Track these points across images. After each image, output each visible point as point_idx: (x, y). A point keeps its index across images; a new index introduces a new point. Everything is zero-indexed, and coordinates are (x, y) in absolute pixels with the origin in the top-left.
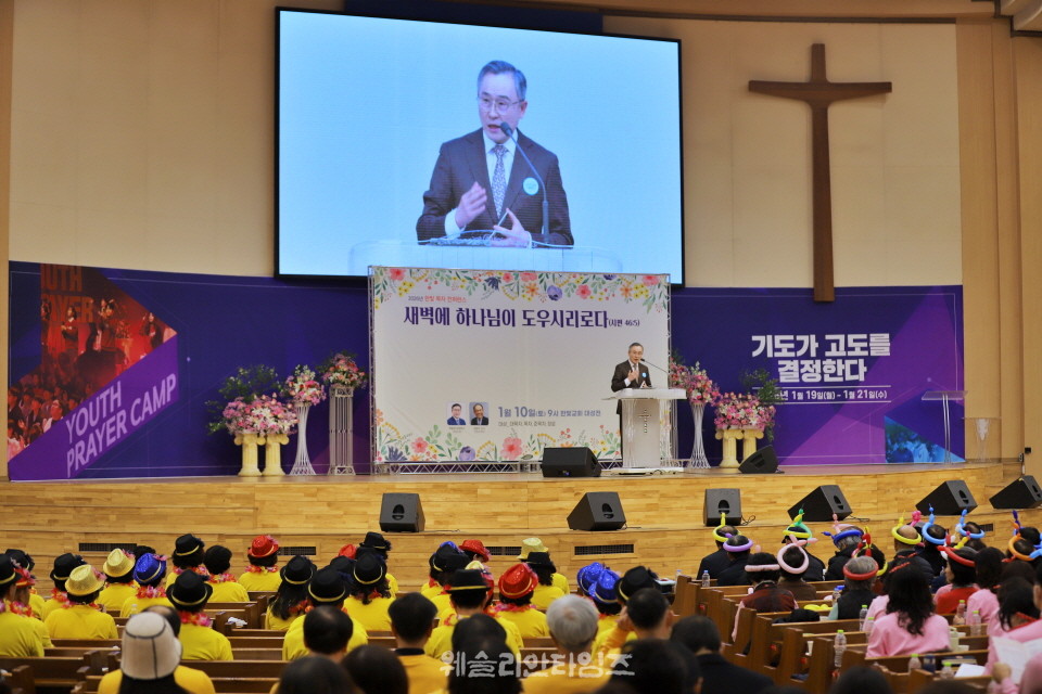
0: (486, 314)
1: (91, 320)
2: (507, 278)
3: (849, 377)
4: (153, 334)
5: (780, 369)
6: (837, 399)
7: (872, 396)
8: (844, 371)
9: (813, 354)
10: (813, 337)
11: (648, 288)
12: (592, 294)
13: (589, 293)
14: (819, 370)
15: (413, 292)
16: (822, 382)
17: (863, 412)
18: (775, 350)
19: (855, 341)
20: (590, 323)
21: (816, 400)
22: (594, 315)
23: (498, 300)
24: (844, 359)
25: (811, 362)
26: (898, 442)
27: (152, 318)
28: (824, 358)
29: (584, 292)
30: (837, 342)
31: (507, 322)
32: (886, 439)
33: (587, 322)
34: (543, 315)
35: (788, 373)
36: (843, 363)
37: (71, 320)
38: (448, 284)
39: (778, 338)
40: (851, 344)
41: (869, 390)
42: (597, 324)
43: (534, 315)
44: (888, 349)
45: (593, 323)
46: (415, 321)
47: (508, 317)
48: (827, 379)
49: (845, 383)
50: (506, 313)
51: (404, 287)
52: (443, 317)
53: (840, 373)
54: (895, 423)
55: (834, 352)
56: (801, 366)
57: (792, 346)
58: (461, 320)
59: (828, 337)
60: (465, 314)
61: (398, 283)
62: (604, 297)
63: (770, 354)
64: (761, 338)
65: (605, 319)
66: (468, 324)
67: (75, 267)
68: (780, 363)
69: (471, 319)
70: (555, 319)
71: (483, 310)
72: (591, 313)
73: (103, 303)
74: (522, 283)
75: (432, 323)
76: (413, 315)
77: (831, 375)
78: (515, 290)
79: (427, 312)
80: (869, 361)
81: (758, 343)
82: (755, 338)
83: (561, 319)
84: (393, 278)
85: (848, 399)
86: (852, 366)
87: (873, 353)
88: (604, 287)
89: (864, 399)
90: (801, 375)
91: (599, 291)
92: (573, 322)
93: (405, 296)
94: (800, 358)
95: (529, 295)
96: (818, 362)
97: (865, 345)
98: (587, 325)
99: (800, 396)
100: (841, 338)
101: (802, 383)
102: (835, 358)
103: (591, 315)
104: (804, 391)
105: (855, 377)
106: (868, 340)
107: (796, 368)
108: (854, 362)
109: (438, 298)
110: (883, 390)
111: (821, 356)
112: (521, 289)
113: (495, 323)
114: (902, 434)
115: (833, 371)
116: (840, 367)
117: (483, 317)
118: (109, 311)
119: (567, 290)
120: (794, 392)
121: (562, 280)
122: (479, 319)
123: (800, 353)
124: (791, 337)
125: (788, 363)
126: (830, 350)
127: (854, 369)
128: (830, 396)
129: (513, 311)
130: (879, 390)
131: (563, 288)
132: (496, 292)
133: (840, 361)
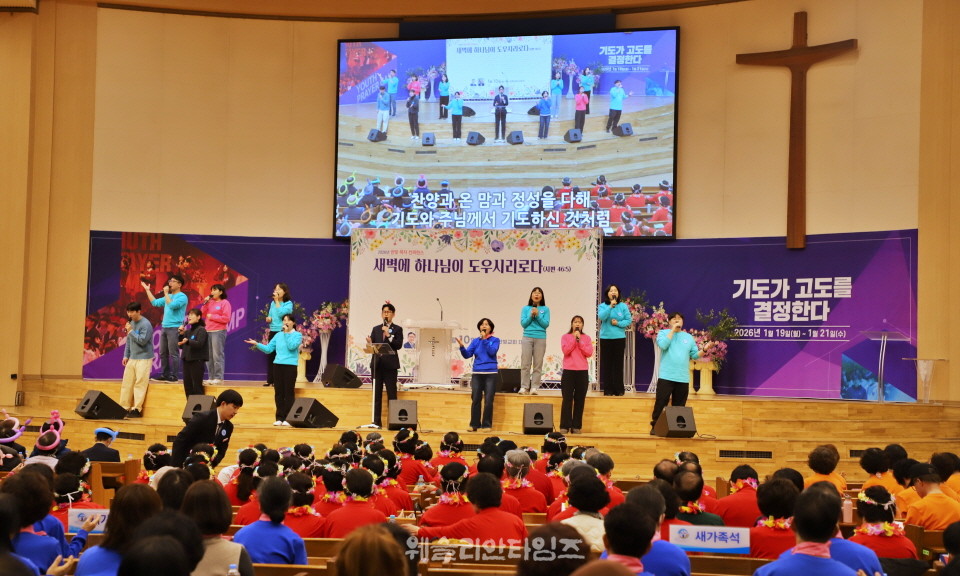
0: (439, 263)
1: (169, 270)
2: (458, 235)
3: (814, 317)
4: (226, 279)
5: (756, 310)
6: (802, 337)
7: (833, 335)
8: (810, 311)
9: (785, 296)
10: (786, 281)
11: (580, 240)
12: (530, 246)
13: (527, 245)
14: (788, 311)
15: (382, 247)
16: (790, 322)
17: (824, 349)
18: (753, 292)
19: (822, 284)
20: (527, 269)
21: (784, 338)
22: (530, 263)
23: (450, 253)
24: (810, 300)
25: (783, 303)
26: (853, 379)
27: (226, 268)
28: (794, 300)
29: (522, 244)
30: (806, 285)
31: (456, 269)
32: (842, 376)
33: (524, 269)
34: (487, 263)
35: (762, 313)
36: (810, 304)
37: (150, 270)
38: (409, 241)
39: (756, 282)
40: (817, 287)
41: (830, 329)
42: (533, 270)
43: (479, 264)
44: (849, 292)
45: (530, 269)
46: (382, 269)
47: (458, 266)
48: (795, 318)
49: (810, 322)
50: (456, 262)
51: (375, 244)
52: (405, 265)
53: (806, 313)
54: (852, 361)
55: (802, 295)
56: (773, 307)
57: (767, 288)
58: (418, 268)
59: (799, 281)
60: (422, 263)
61: (371, 241)
62: (540, 248)
63: (748, 296)
64: (741, 282)
65: (540, 266)
66: (424, 271)
67: (156, 235)
68: (756, 304)
69: (427, 268)
70: (497, 266)
71: (437, 261)
72: (528, 262)
73: (181, 258)
74: (470, 238)
75: (395, 270)
76: (381, 265)
77: (799, 315)
78: (464, 244)
79: (392, 262)
80: (833, 302)
81: (739, 286)
82: (736, 282)
83: (501, 267)
84: (367, 237)
85: (812, 338)
86: (817, 307)
87: (836, 295)
88: (540, 240)
89: (825, 338)
90: (773, 314)
91: (535, 243)
92: (512, 269)
93: (376, 251)
94: (773, 300)
95: (475, 248)
96: (788, 303)
97: (830, 287)
98: (524, 271)
99: (771, 334)
100: (809, 281)
101: (773, 322)
102: (802, 300)
104: (774, 330)
105: (819, 318)
106: (832, 284)
107: (769, 309)
108: (820, 303)
109: (401, 252)
110: (842, 329)
111: (791, 298)
112: (469, 244)
113: (446, 270)
114: (858, 372)
115: (800, 312)
116: (807, 308)
117: (437, 265)
118: (186, 264)
119: (508, 243)
120: (766, 330)
121: (504, 236)
122: (433, 267)
123: (774, 295)
124: (767, 281)
125: (762, 304)
126: (799, 292)
127: (819, 310)
128: (796, 334)
129: (462, 261)
130: (839, 329)
131: (505, 242)
132: (448, 246)
133: (807, 303)
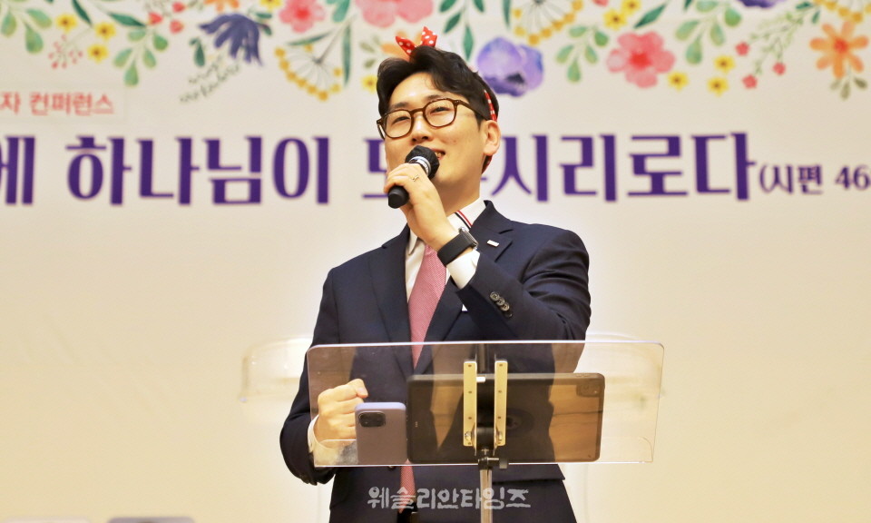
0: (200, 155)
2: (300, 15)
12: (681, 66)
13: (668, 61)
20: (670, 184)
22: (688, 148)
29: (643, 60)
31: (291, 182)
42: (702, 185)
45: (688, 181)
50: (292, 154)
58: (86, 184)
60: (106, 158)
62: (733, 76)
65: (742, 163)
66: (117, 198)
69: (132, 181)
71: (186, 145)
78: (335, 59)
83: (535, 172)
91: (710, 52)
92: (593, 181)
98: (658, 187)
103: (674, 146)
113: (237, 191)
117: (187, 170)
119: (563, 55)
122: (166, 174)
129: (323, 144)
131: (550, 47)
132: (248, 69)
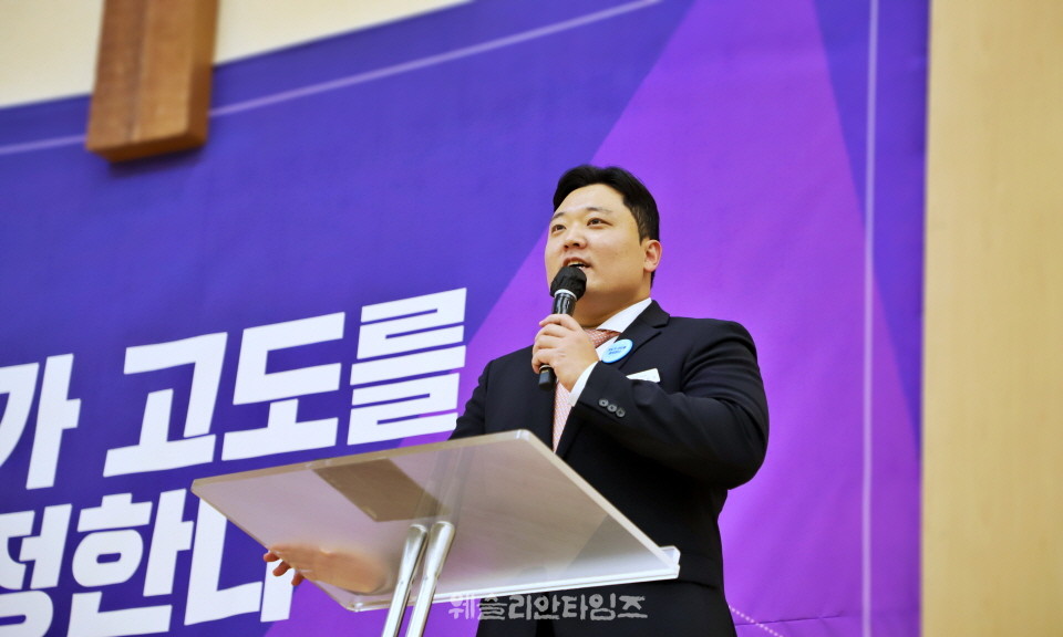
8: (184, 560)
9: (43, 471)
10: (62, 371)
14: (47, 573)
19: (280, 361)
25: (31, 517)
30: (179, 380)
48: (84, 618)
55: (151, 451)
59: (140, 359)
96: (58, 514)
97: (324, 379)
100: (205, 352)
102: (146, 487)
106: (343, 352)
115: (120, 573)
116: (172, 533)
133: (173, 501)
